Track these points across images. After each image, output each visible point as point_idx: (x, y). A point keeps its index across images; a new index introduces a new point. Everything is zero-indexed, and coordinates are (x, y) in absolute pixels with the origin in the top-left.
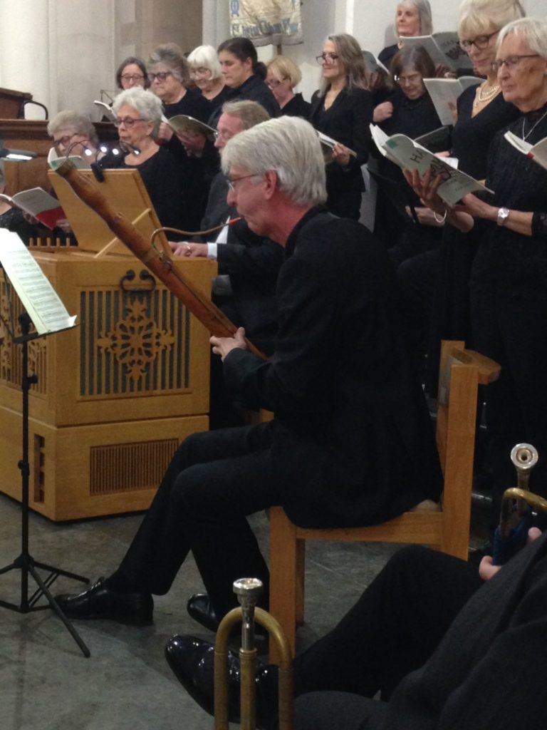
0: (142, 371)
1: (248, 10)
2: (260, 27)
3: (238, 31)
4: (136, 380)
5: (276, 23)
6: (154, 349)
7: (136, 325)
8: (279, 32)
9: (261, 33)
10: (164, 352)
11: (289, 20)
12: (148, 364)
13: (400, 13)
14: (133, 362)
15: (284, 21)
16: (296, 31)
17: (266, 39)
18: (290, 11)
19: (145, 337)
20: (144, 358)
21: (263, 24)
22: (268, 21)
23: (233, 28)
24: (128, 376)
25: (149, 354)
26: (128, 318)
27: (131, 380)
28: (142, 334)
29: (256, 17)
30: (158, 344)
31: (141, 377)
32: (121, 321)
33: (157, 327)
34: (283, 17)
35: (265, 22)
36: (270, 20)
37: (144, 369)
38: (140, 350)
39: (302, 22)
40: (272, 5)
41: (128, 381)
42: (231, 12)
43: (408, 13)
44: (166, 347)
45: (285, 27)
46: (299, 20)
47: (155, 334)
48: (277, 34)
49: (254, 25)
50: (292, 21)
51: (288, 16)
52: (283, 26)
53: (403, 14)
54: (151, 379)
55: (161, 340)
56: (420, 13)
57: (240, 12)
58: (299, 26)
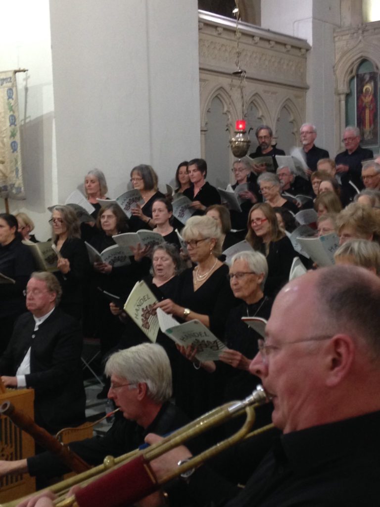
5: (4, 185)
8: (6, 190)
11: (14, 185)
13: (87, 182)
15: (11, 185)
16: (20, 192)
18: (14, 179)
34: (10, 183)
39: (24, 186)
45: (12, 189)
46: (22, 185)
48: (4, 192)
50: (16, 186)
51: (14, 182)
52: (9, 187)
56: (99, 180)
58: (23, 189)
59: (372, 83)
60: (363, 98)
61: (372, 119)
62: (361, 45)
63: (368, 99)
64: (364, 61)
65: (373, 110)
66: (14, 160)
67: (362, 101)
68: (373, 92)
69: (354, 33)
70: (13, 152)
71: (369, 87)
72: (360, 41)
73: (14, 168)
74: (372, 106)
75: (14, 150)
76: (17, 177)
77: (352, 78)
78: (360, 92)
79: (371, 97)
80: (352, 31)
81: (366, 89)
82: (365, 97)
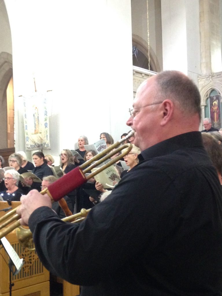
0: (29, 269)
1: (32, 140)
2: (36, 144)
3: (28, 146)
4: (27, 272)
5: (41, 143)
6: (33, 261)
7: (27, 253)
8: (42, 146)
9: (36, 146)
10: (35, 261)
11: (45, 143)
12: (31, 266)
14: (26, 266)
15: (44, 143)
16: (48, 146)
17: (38, 148)
19: (29, 257)
20: (29, 265)
21: (37, 144)
22: (38, 143)
23: (27, 145)
24: (24, 271)
25: (31, 263)
26: (24, 251)
27: (26, 273)
28: (28, 256)
29: (34, 142)
30: (34, 259)
31: (28, 271)
32: (22, 253)
33: (33, 253)
34: (44, 142)
35: (37, 143)
36: (39, 143)
37: (29, 268)
38: (28, 262)
39: (50, 143)
40: (40, 139)
41: (24, 273)
42: (26, 140)
43: (82, 141)
44: (36, 259)
45: (44, 145)
46: (49, 143)
47: (33, 256)
49: (34, 144)
50: (47, 143)
51: (46, 142)
52: (43, 144)
53: (80, 141)
54: (32, 272)
55: (34, 257)
56: (85, 140)
57: (29, 140)
58: (49, 145)
59: (217, 101)
60: (213, 107)
61: (218, 117)
62: (211, 83)
63: (215, 108)
64: (213, 90)
65: (218, 113)
66: (46, 131)
67: (213, 109)
68: (218, 105)
69: (207, 78)
70: (45, 128)
71: (216, 102)
72: (211, 81)
73: (46, 135)
74: (217, 111)
75: (46, 127)
76: (47, 139)
77: (208, 98)
78: (211, 105)
79: (217, 107)
80: (207, 77)
81: (214, 103)
82: (214, 107)
